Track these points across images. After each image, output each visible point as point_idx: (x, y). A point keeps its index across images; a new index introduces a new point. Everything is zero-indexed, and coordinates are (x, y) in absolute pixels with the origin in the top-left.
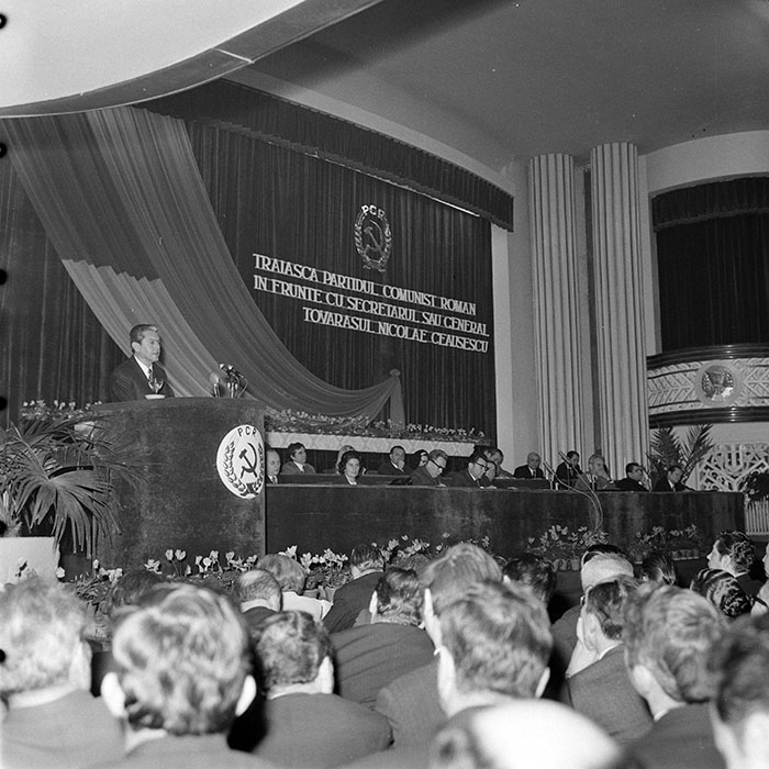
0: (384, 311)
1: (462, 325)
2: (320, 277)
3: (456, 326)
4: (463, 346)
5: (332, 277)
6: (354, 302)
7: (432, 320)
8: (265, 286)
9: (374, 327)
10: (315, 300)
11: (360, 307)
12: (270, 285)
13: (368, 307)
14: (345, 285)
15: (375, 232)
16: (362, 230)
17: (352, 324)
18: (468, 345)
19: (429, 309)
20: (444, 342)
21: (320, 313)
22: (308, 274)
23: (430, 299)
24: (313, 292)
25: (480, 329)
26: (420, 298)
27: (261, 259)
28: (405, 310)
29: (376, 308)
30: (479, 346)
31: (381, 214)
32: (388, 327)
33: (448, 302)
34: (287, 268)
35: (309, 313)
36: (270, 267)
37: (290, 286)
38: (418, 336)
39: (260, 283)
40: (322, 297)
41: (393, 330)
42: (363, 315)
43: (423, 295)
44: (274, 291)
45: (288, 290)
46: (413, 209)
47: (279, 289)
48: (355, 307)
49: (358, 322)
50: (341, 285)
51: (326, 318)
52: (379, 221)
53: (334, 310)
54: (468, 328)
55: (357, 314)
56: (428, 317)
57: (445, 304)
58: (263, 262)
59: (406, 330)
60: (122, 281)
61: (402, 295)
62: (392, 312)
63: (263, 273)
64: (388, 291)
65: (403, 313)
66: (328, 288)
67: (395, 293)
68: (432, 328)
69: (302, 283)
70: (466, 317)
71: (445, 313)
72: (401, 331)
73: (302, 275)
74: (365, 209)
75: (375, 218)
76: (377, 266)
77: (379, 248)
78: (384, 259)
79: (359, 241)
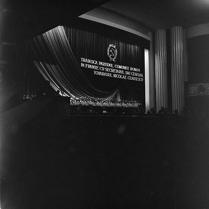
0: (115, 71)
1: (136, 74)
2: (98, 63)
3: (134, 75)
4: (136, 80)
5: (101, 63)
6: (107, 69)
7: (128, 73)
8: (84, 66)
9: (112, 75)
10: (97, 69)
11: (109, 70)
12: (85, 65)
13: (111, 70)
14: (105, 65)
15: (113, 51)
16: (109, 51)
17: (106, 75)
18: (138, 80)
19: (127, 70)
20: (131, 79)
21: (98, 72)
22: (95, 62)
23: (127, 68)
24: (96, 67)
25: (141, 75)
26: (125, 68)
27: (83, 59)
29: (113, 71)
30: (141, 80)
31: (114, 47)
33: (132, 69)
34: (89, 61)
35: (95, 72)
36: (85, 61)
37: (90, 66)
38: (124, 77)
39: (82, 65)
40: (99, 68)
41: (117, 76)
42: (109, 72)
43: (126, 67)
44: (86, 67)
46: (123, 45)
47: (87, 66)
48: (107, 70)
49: (108, 74)
50: (103, 65)
51: (100, 73)
52: (114, 48)
53: (102, 71)
54: (138, 75)
55: (108, 72)
56: (127, 72)
57: (131, 69)
59: (121, 76)
61: (120, 67)
62: (117, 71)
63: (83, 63)
64: (116, 66)
65: (120, 72)
66: (100, 66)
67: (118, 67)
68: (128, 75)
69: (93, 65)
70: (137, 72)
71: (132, 71)
72: (119, 76)
73: (93, 63)
74: (110, 45)
75: (113, 48)
76: (113, 60)
77: (114, 55)
78: (115, 58)
79: (108, 54)
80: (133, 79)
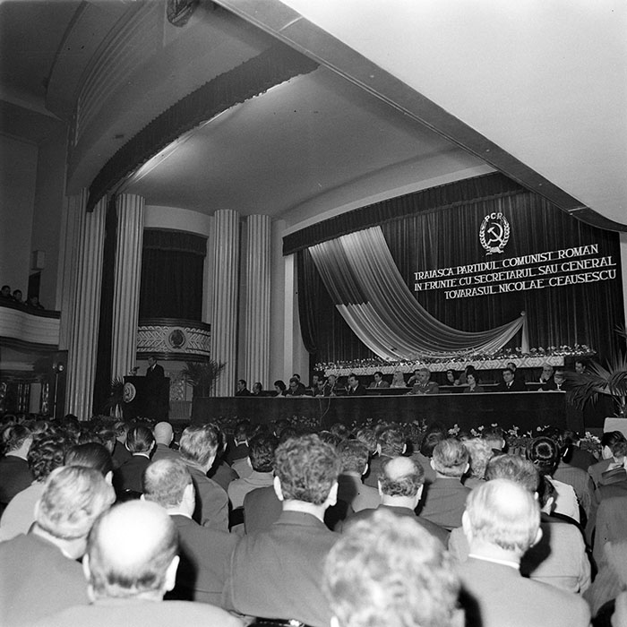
0: (504, 277)
2: (455, 271)
3: (574, 267)
4: (586, 281)
5: (463, 269)
6: (479, 278)
7: (549, 270)
8: (420, 288)
9: (495, 289)
10: (451, 286)
11: (484, 280)
12: (423, 287)
13: (490, 278)
14: (473, 270)
15: (496, 229)
16: (486, 232)
17: (478, 292)
18: (590, 278)
19: (546, 263)
20: (564, 282)
21: (455, 292)
22: (446, 272)
23: (547, 256)
25: (606, 261)
26: (536, 258)
28: (522, 271)
29: (497, 277)
30: (605, 275)
32: (508, 286)
34: (434, 274)
35: (448, 295)
36: (424, 277)
37: (435, 283)
38: (536, 285)
39: (418, 287)
40: (457, 282)
42: (486, 284)
44: (426, 289)
45: (434, 286)
47: (429, 286)
48: (481, 281)
49: (482, 290)
50: (470, 271)
51: (460, 294)
52: (498, 221)
53: (464, 287)
54: (589, 265)
55: (482, 285)
56: (544, 269)
58: (419, 275)
59: (523, 284)
60: (355, 308)
61: (519, 261)
62: (510, 275)
63: (420, 281)
64: (507, 263)
65: (520, 274)
66: (460, 276)
67: (513, 262)
68: (550, 275)
69: (443, 278)
70: (586, 257)
71: (563, 261)
72: (519, 286)
73: (443, 274)
74: (487, 218)
75: (495, 221)
76: (497, 250)
77: (499, 238)
78: (503, 243)
79: (483, 240)
80: (569, 280)
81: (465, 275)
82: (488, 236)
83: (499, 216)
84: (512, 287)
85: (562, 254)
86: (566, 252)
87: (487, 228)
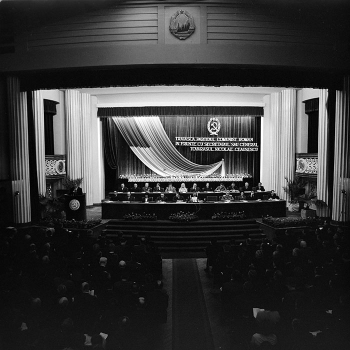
0: (217, 145)
1: (248, 145)
2: (195, 139)
3: (245, 145)
4: (248, 151)
5: (199, 139)
7: (235, 145)
9: (214, 149)
10: (194, 145)
11: (209, 145)
12: (180, 144)
13: (211, 144)
14: (204, 140)
15: (215, 125)
17: (206, 149)
18: (250, 150)
19: (234, 142)
20: (240, 150)
22: (191, 139)
23: (235, 139)
24: (193, 143)
25: (255, 145)
26: (231, 139)
27: (177, 138)
28: (225, 144)
29: (214, 144)
30: (254, 149)
32: (219, 148)
34: (185, 139)
35: (192, 149)
36: (180, 139)
37: (186, 143)
38: (230, 150)
39: (177, 144)
40: (197, 144)
45: (186, 144)
47: (183, 144)
48: (207, 145)
49: (208, 149)
50: (202, 140)
51: (198, 149)
53: (200, 147)
54: (250, 145)
59: (225, 149)
60: (142, 149)
61: (224, 140)
62: (220, 144)
63: (178, 141)
64: (219, 139)
66: (198, 142)
67: (221, 139)
68: (235, 147)
69: (190, 141)
70: (249, 142)
71: (240, 142)
72: (223, 149)
73: (190, 140)
74: (211, 119)
75: (215, 121)
76: (215, 133)
77: (216, 129)
78: (218, 131)
79: (209, 128)
80: (242, 150)
81: (200, 142)
82: (211, 127)
83: (217, 120)
84: (220, 149)
85: (241, 139)
86: (242, 139)
87: (211, 124)
